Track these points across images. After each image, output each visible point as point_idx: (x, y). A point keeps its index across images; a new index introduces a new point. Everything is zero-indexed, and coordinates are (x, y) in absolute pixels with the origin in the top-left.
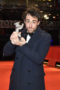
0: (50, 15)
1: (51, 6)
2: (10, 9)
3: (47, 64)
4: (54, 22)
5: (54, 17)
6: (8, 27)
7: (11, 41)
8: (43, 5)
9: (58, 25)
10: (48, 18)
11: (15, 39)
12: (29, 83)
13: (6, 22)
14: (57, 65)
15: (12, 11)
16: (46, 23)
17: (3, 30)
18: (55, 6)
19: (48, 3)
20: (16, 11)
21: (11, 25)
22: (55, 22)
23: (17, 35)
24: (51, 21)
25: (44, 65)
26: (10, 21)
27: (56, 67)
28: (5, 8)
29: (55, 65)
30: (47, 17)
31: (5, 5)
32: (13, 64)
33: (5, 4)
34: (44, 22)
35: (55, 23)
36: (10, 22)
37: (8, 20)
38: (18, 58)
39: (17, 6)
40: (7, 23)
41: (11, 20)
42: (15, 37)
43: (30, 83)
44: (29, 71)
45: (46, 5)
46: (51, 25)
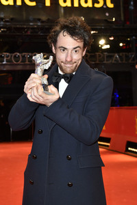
0: (112, 39)
1: (114, 19)
2: (24, 28)
3: (108, 146)
4: (121, 54)
5: (121, 45)
6: (19, 68)
7: (26, 95)
8: (97, 17)
9: (130, 61)
10: (108, 46)
11: (35, 89)
12: (69, 185)
13: (15, 56)
14: (129, 149)
15: (29, 33)
16: (104, 57)
17: (10, 75)
18: (122, 18)
19: (107, 14)
20: (37, 32)
21: (27, 62)
22: (124, 54)
23: (39, 82)
24: (114, 52)
25: (100, 149)
26: (23, 54)
27: (127, 152)
28: (13, 26)
29: (124, 149)
30: (106, 44)
31: (12, 19)
32: (31, 148)
33: (11, 17)
34: (100, 56)
35: (124, 56)
36: (24, 57)
37: (19, 53)
38: (42, 132)
39: (39, 20)
40: (17, 58)
41: (25, 52)
42: (35, 85)
43: (72, 185)
44: (68, 157)
45: (104, 18)
46: (115, 60)
